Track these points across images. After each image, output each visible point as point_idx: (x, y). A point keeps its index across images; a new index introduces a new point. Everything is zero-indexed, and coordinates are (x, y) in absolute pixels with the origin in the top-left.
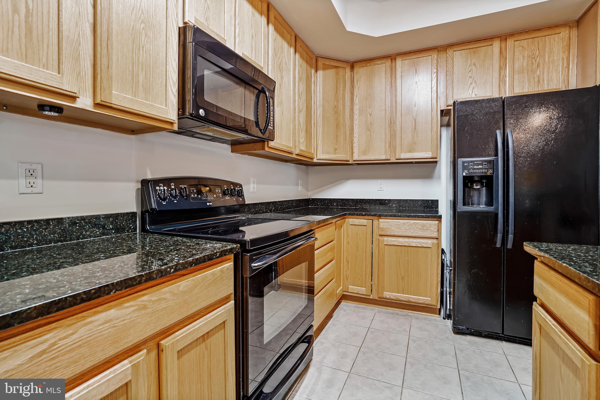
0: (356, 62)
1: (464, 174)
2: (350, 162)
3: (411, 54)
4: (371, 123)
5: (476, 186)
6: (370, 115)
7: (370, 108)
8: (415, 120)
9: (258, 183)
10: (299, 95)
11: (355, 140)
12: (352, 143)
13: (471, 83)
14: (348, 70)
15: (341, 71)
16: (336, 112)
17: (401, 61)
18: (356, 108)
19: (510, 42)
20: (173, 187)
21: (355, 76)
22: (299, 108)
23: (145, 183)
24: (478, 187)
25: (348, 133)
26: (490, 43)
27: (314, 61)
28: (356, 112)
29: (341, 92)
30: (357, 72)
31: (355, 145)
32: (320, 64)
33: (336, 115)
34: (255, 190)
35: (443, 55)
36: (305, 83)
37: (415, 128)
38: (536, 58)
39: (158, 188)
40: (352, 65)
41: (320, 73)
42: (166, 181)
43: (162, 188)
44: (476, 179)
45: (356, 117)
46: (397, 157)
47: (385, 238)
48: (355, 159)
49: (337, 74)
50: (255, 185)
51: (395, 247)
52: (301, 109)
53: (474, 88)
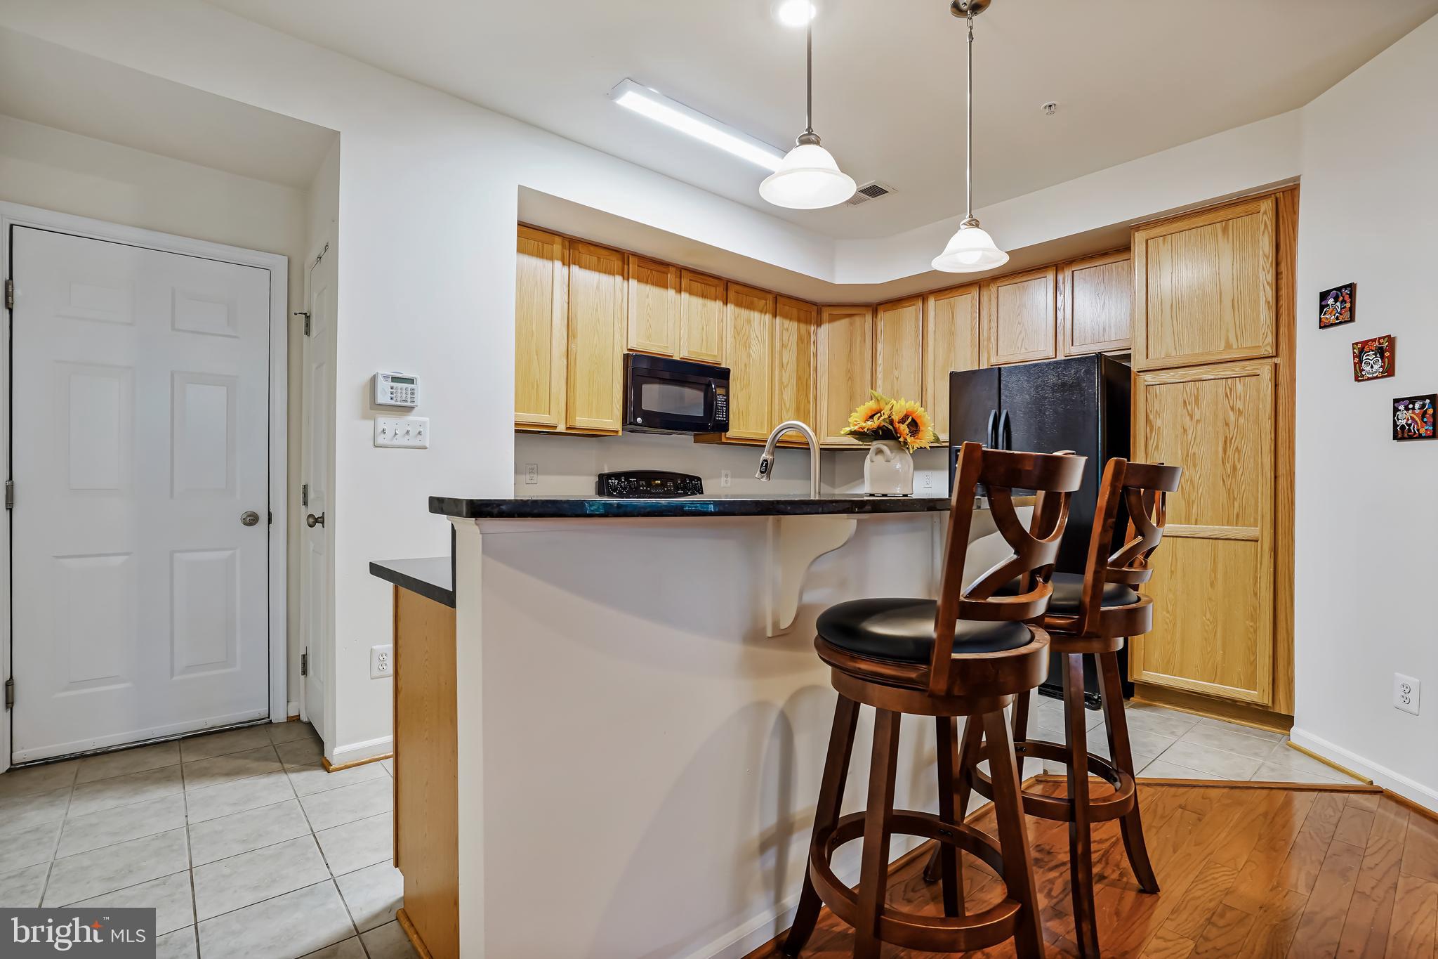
0: (881, 304)
3: (947, 292)
4: (898, 391)
6: (897, 379)
7: (896, 369)
9: (732, 477)
10: (782, 365)
13: (1021, 332)
14: (869, 318)
15: (857, 320)
16: (850, 378)
17: (934, 301)
19: (1068, 273)
20: (623, 480)
21: (879, 323)
22: (781, 382)
23: (601, 476)
26: (1043, 274)
27: (814, 314)
28: (880, 376)
29: (858, 348)
30: (881, 318)
32: (825, 316)
33: (850, 382)
34: (729, 484)
36: (795, 347)
38: (1100, 294)
39: (610, 481)
40: (875, 309)
41: (825, 328)
42: (617, 475)
43: (613, 481)
49: (851, 324)
50: (729, 479)
52: (785, 384)
53: (1023, 339)
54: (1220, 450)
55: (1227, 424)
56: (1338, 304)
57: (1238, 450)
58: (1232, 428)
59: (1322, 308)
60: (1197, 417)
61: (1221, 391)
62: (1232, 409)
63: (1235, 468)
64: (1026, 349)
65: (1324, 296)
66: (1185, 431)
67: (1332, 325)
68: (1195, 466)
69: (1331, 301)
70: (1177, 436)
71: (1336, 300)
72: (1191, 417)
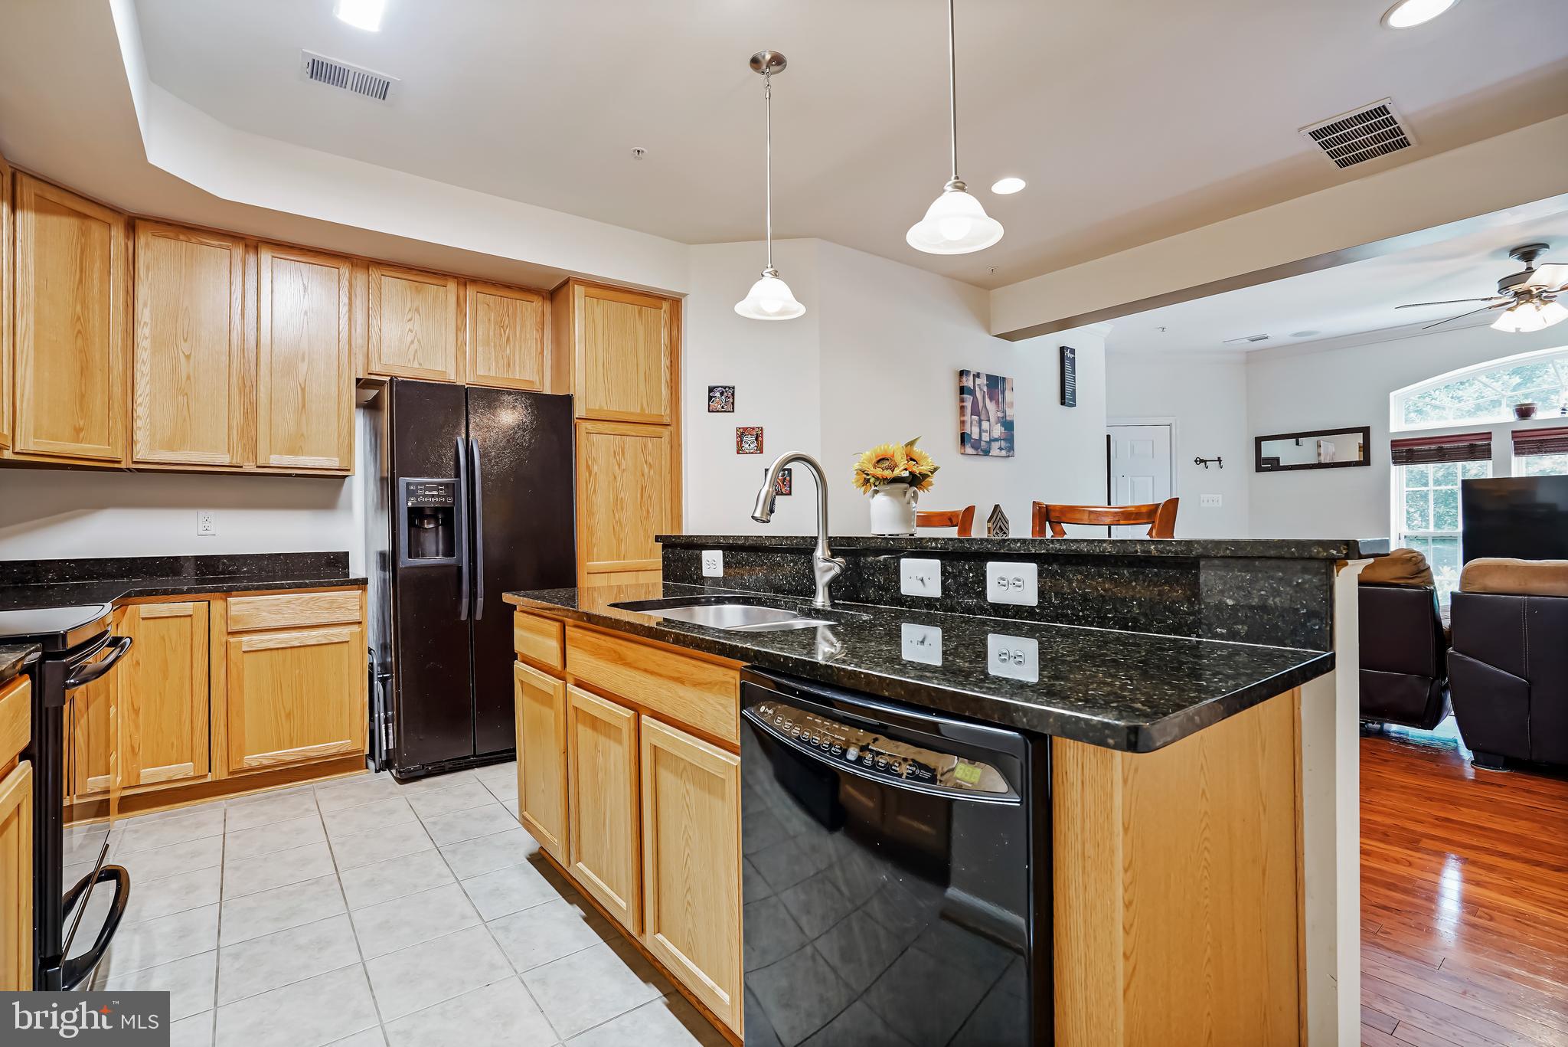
0: (144, 219)
1: (410, 504)
2: (123, 466)
3: (292, 251)
4: (188, 378)
5: (428, 524)
6: (188, 357)
7: (185, 340)
8: (303, 390)
11: (140, 411)
12: (131, 417)
13: (412, 342)
14: (118, 235)
15: (96, 231)
16: (80, 332)
17: (270, 257)
18: (143, 333)
19: (471, 292)
21: (139, 250)
24: (431, 526)
25: (117, 390)
26: (441, 282)
28: (144, 342)
29: (96, 282)
30: (147, 244)
31: (139, 423)
32: (26, 195)
33: (80, 340)
35: (361, 278)
37: (304, 406)
38: (505, 327)
40: (133, 224)
41: (25, 217)
44: (428, 512)
45: (143, 354)
46: (261, 462)
47: (245, 638)
48: (138, 457)
49: (84, 233)
51: (269, 652)
53: (416, 351)
54: (639, 496)
55: (643, 475)
56: (723, 397)
57: (650, 497)
58: (646, 479)
59: (710, 398)
60: (623, 467)
61: (639, 447)
62: (646, 462)
63: (648, 512)
64: (420, 364)
65: (711, 389)
66: (615, 478)
67: (718, 411)
68: (622, 509)
69: (718, 394)
70: (609, 482)
71: (722, 394)
72: (619, 466)
